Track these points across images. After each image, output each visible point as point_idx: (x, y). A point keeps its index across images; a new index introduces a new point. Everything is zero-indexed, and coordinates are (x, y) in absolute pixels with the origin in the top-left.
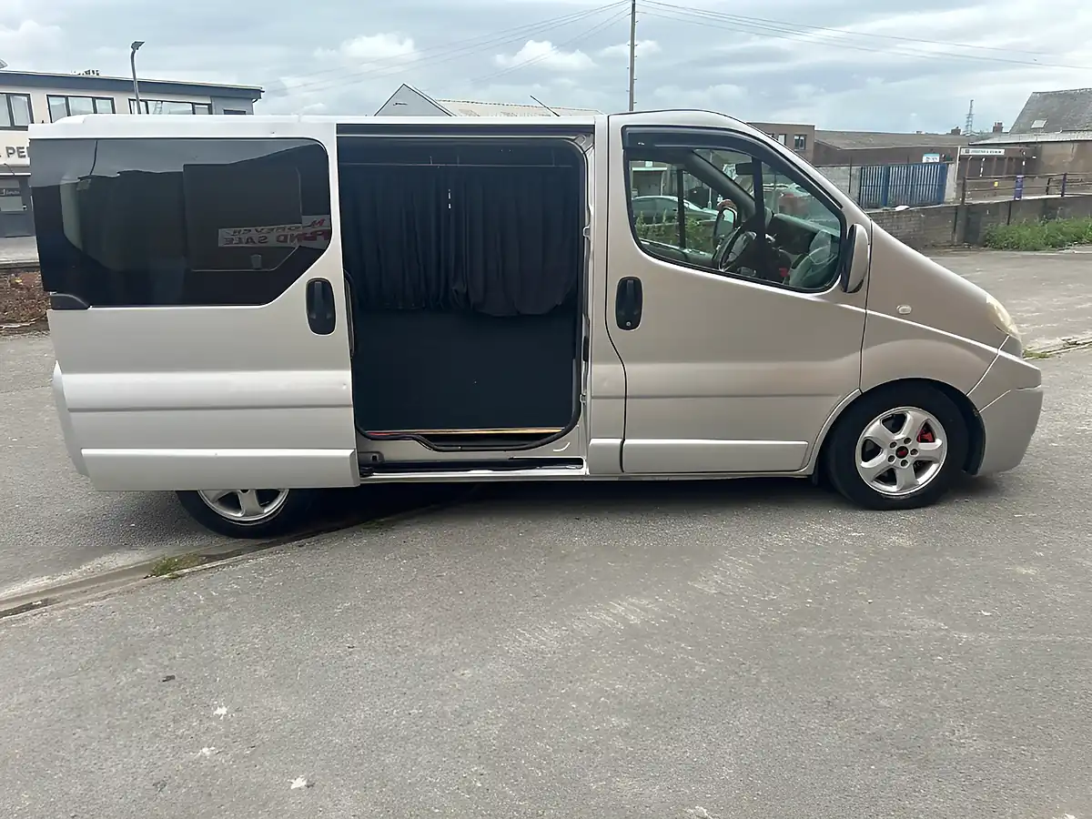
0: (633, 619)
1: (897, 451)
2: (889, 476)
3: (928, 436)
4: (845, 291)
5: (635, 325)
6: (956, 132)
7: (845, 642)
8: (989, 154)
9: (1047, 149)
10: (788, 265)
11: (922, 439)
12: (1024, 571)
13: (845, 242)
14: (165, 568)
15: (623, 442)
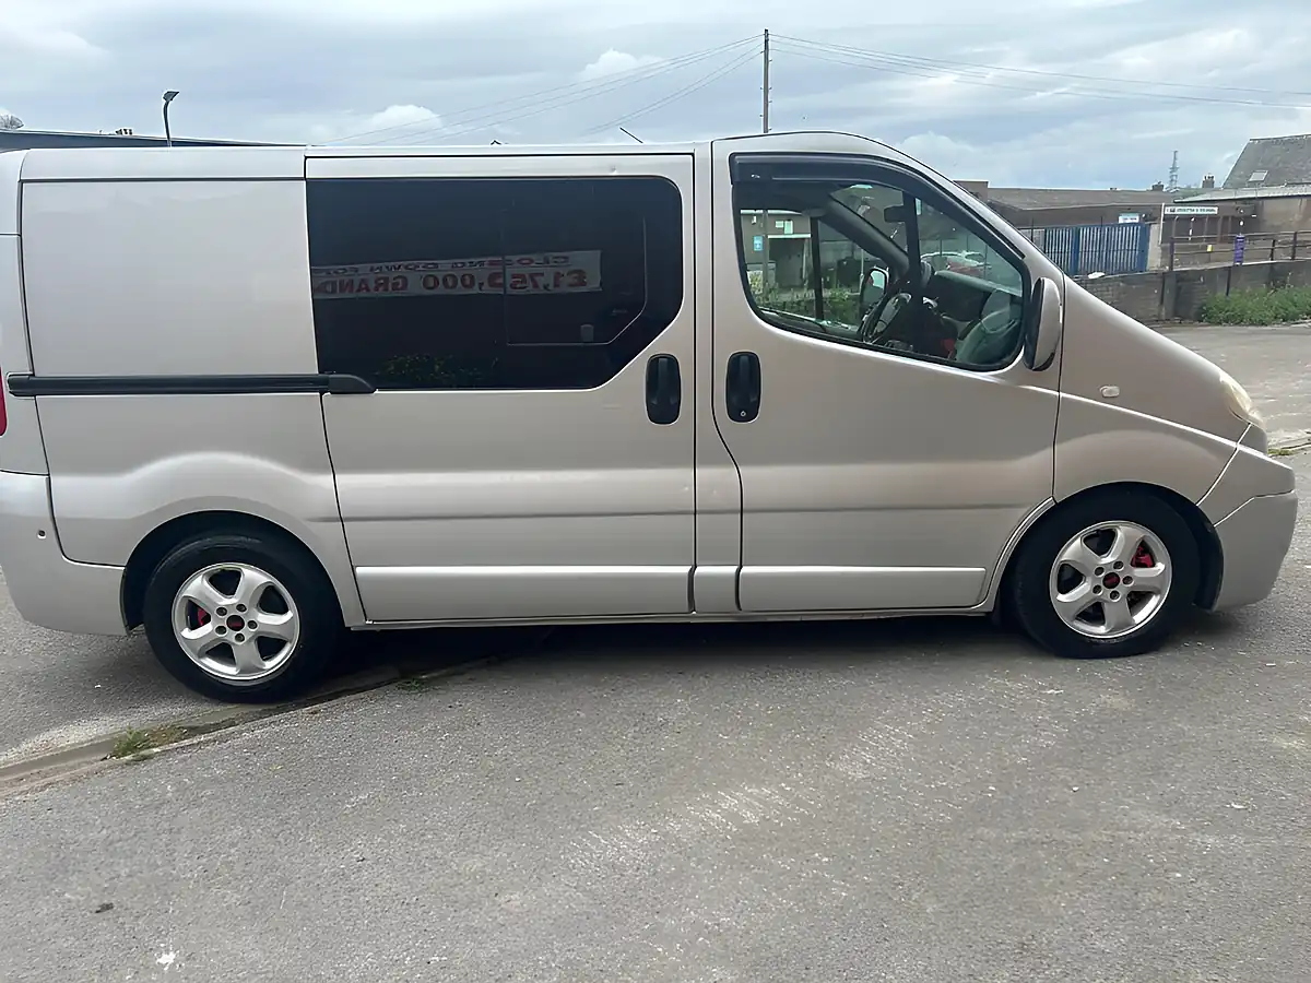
0: (750, 817)
1: (1106, 578)
2: (1094, 613)
3: (1143, 559)
4: (1031, 368)
5: (752, 414)
6: (1158, 188)
7: (1043, 849)
8: (1199, 212)
9: (1268, 206)
10: (955, 335)
11: (1138, 564)
12: (1285, 745)
13: (1029, 304)
14: (130, 747)
15: (739, 571)
